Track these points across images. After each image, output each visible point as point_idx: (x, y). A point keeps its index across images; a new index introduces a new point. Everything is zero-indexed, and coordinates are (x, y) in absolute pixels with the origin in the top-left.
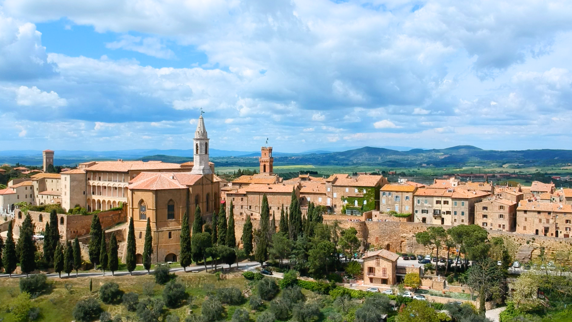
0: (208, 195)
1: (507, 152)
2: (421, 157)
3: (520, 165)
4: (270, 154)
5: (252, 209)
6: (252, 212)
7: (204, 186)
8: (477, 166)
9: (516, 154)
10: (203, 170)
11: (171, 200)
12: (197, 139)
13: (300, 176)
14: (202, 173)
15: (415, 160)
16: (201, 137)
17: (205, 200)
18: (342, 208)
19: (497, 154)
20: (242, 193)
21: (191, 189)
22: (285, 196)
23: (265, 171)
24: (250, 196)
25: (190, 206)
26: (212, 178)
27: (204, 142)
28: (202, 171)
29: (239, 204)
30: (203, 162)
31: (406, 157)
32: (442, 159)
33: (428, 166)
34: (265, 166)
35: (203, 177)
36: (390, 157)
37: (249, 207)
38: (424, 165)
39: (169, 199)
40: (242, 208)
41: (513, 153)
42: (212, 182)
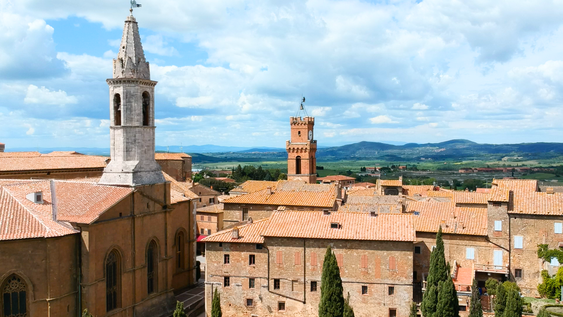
0: (152, 245)
1: (502, 145)
2: (417, 150)
3: (519, 158)
4: (310, 133)
5: (281, 291)
6: (282, 299)
7: (138, 222)
8: (476, 159)
9: (511, 147)
10: (135, 173)
11: (14, 277)
12: (117, 82)
13: (381, 182)
14: (130, 182)
15: (411, 154)
16: (129, 75)
17: (141, 260)
18: (540, 280)
19: (492, 147)
20: (252, 240)
21: (85, 235)
22: (385, 253)
23: (298, 171)
24: (274, 250)
25: (84, 290)
26: (166, 195)
27: (137, 90)
28: (131, 175)
29: (243, 273)
30: (136, 151)
31: (402, 151)
32: (438, 153)
33: (427, 160)
34: (298, 160)
35: (133, 194)
36: (387, 151)
37: (272, 283)
38: (422, 159)
39: (5, 275)
40: (251, 285)
41: (509, 147)
42: (166, 207)
